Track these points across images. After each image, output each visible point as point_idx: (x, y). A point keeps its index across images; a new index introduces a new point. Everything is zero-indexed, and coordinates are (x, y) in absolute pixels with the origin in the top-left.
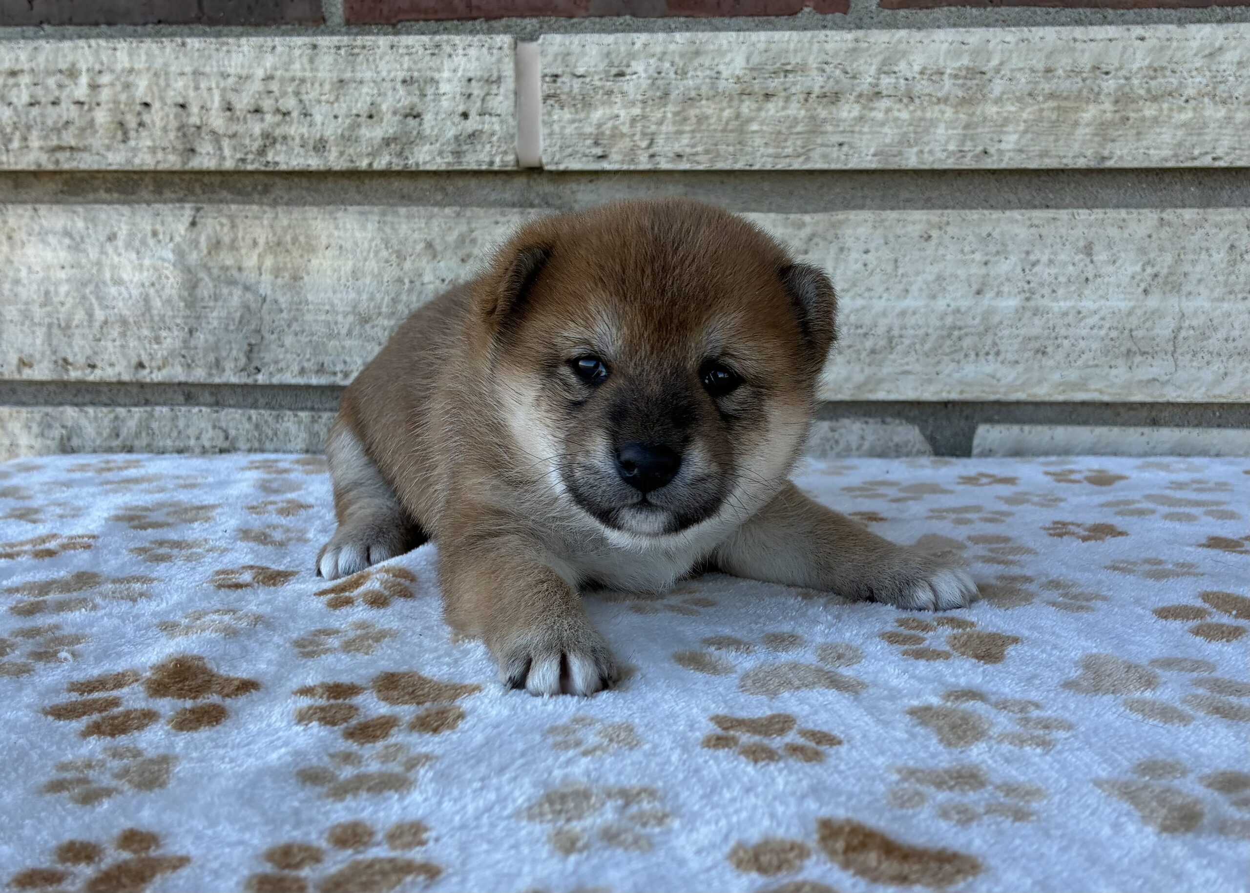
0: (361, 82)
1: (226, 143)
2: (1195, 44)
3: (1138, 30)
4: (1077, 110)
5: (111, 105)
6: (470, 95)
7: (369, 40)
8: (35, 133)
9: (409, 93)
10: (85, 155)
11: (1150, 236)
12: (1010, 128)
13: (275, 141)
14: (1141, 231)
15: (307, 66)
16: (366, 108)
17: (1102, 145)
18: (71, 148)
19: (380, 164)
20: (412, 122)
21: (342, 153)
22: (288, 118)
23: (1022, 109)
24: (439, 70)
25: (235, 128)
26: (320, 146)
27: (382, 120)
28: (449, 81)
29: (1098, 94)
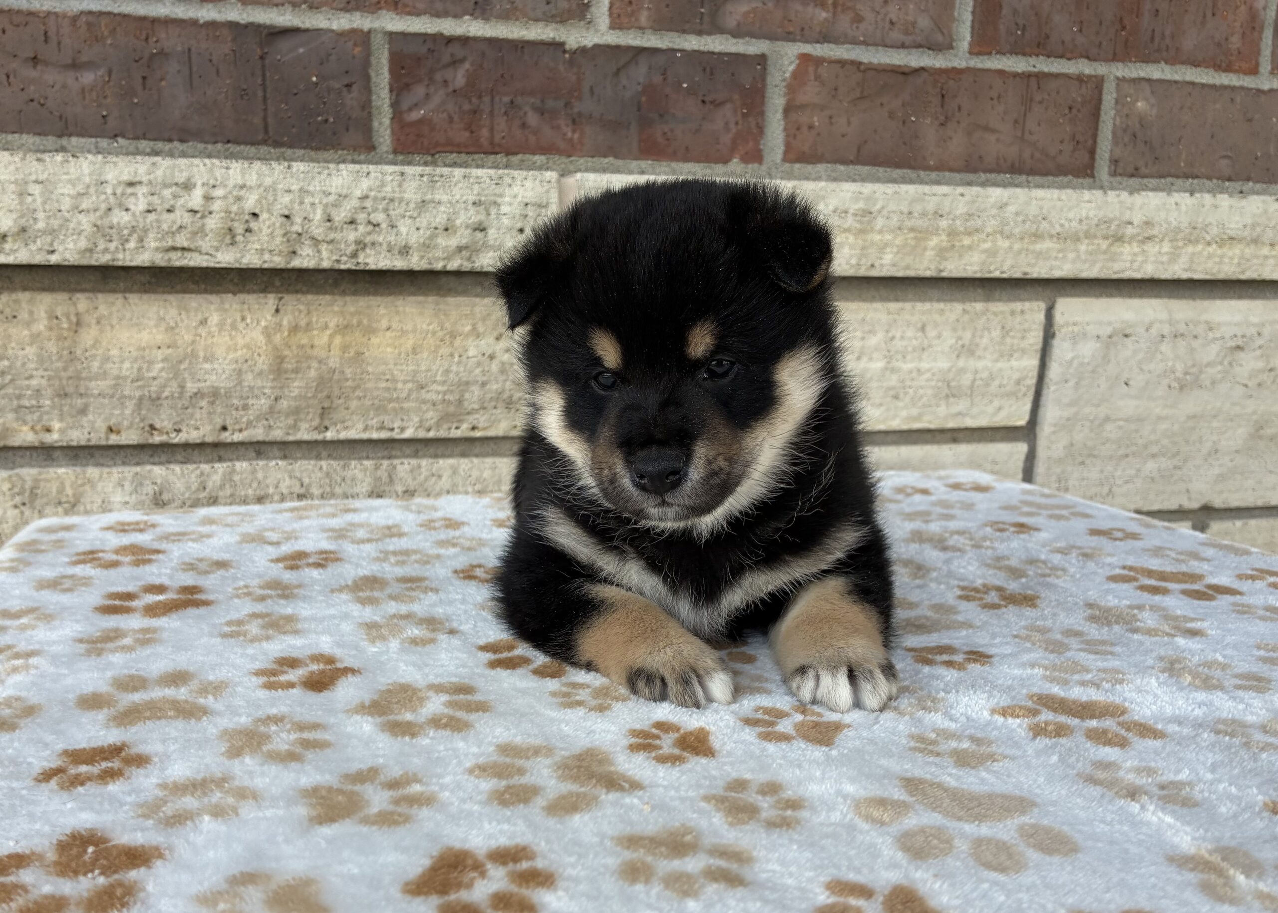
0: (439, 203)
1: (324, 247)
2: (992, 200)
3: (960, 189)
4: (925, 239)
5: (223, 214)
6: (526, 216)
7: (446, 170)
8: (151, 235)
9: (478, 212)
10: (195, 255)
11: (958, 321)
12: (888, 250)
13: (365, 245)
14: (953, 317)
15: (397, 189)
16: (444, 222)
17: (940, 263)
18: (183, 249)
19: (453, 265)
20: (479, 235)
21: (422, 257)
22: (377, 229)
23: (895, 238)
24: (501, 196)
25: (332, 236)
26: (405, 250)
27: (455, 232)
28: (510, 204)
29: (937, 229)
